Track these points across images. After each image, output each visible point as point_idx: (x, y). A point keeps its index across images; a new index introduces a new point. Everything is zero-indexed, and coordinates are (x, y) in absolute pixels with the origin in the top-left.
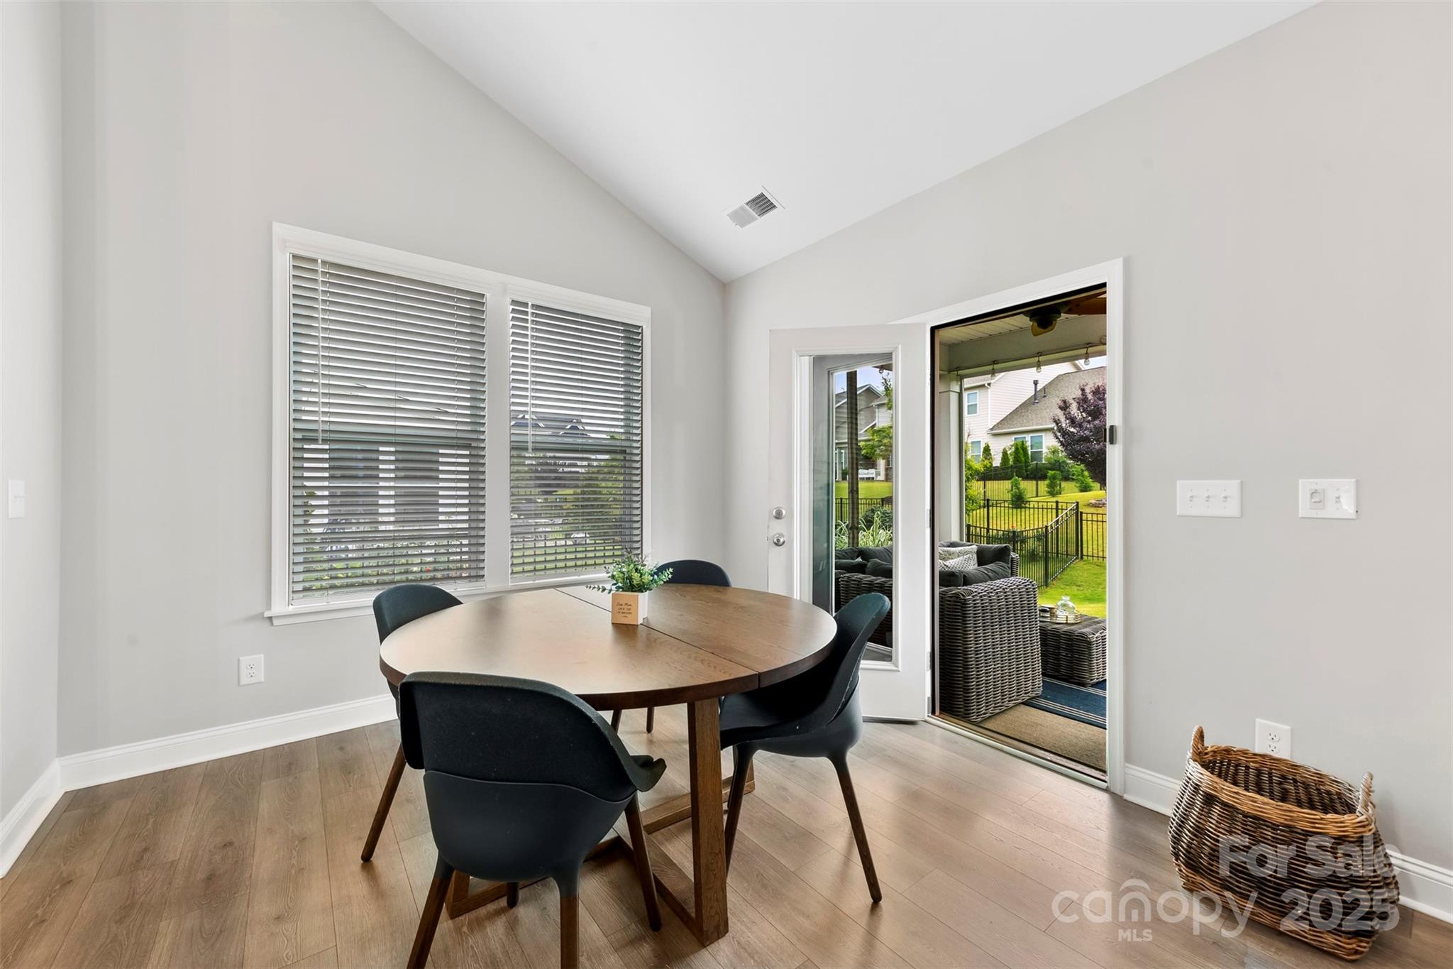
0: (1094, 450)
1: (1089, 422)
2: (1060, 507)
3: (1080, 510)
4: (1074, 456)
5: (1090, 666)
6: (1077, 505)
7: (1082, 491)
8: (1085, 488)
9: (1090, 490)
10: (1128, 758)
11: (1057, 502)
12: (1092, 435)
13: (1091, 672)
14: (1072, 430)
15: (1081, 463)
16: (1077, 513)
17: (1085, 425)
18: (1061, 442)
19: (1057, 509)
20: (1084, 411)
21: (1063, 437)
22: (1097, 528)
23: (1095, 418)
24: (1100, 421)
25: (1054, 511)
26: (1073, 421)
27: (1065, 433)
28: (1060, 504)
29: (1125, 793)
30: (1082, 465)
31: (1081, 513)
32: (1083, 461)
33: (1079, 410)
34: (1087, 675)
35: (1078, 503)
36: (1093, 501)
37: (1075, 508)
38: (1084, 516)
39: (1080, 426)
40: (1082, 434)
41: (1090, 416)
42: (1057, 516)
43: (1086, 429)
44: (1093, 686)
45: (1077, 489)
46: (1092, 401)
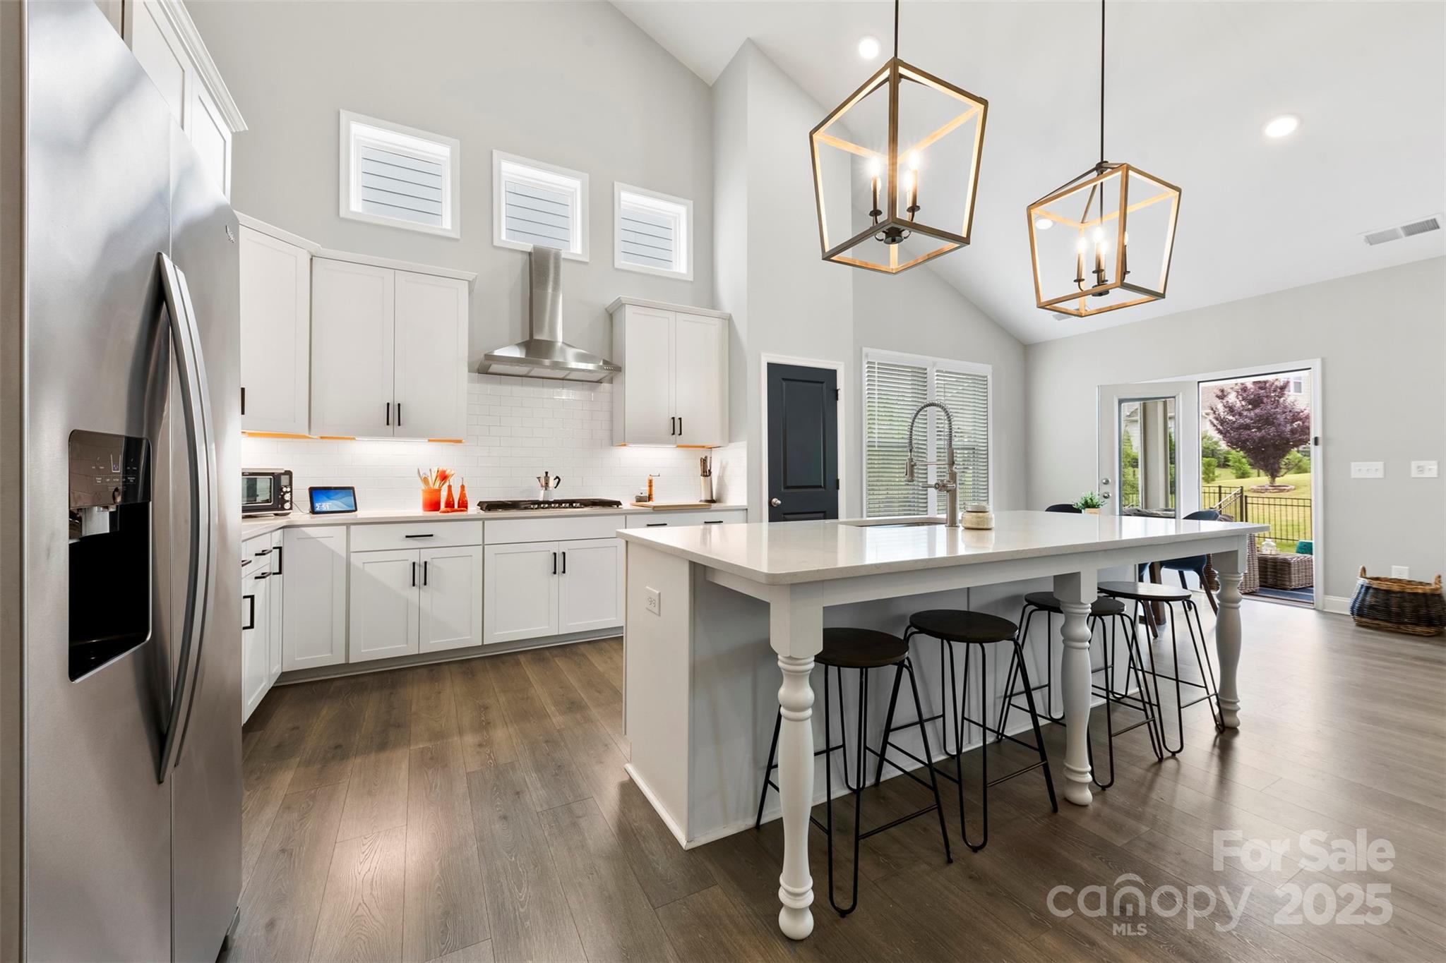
0: (1255, 438)
1: (1249, 410)
2: (1222, 492)
3: (1245, 494)
4: (1233, 443)
5: (1290, 578)
6: (1242, 490)
7: (1241, 477)
8: (1244, 475)
9: (1248, 477)
10: (1326, 592)
11: (1220, 487)
12: (1253, 423)
13: (1290, 581)
14: (1231, 418)
15: (1241, 450)
16: (1241, 497)
17: (1245, 413)
18: (1218, 429)
19: (1220, 493)
20: (1244, 399)
21: (1221, 425)
22: (1264, 512)
23: (1255, 407)
24: (1261, 409)
25: (1217, 495)
26: (1231, 409)
27: (1222, 422)
28: (1222, 489)
29: (1324, 608)
30: (1241, 452)
31: (1246, 497)
32: (1243, 448)
33: (1238, 398)
34: (1288, 583)
35: (1242, 487)
36: (1255, 487)
37: (1240, 492)
38: (1249, 500)
39: (1240, 414)
40: (1242, 421)
41: (1250, 404)
42: (1220, 500)
43: (1246, 417)
44: (1292, 590)
45: (1234, 476)
46: (1252, 390)
